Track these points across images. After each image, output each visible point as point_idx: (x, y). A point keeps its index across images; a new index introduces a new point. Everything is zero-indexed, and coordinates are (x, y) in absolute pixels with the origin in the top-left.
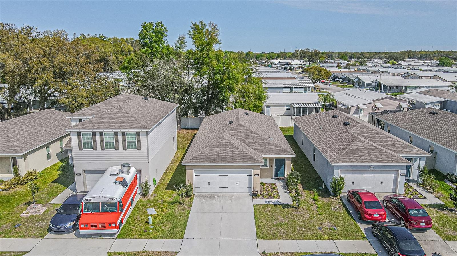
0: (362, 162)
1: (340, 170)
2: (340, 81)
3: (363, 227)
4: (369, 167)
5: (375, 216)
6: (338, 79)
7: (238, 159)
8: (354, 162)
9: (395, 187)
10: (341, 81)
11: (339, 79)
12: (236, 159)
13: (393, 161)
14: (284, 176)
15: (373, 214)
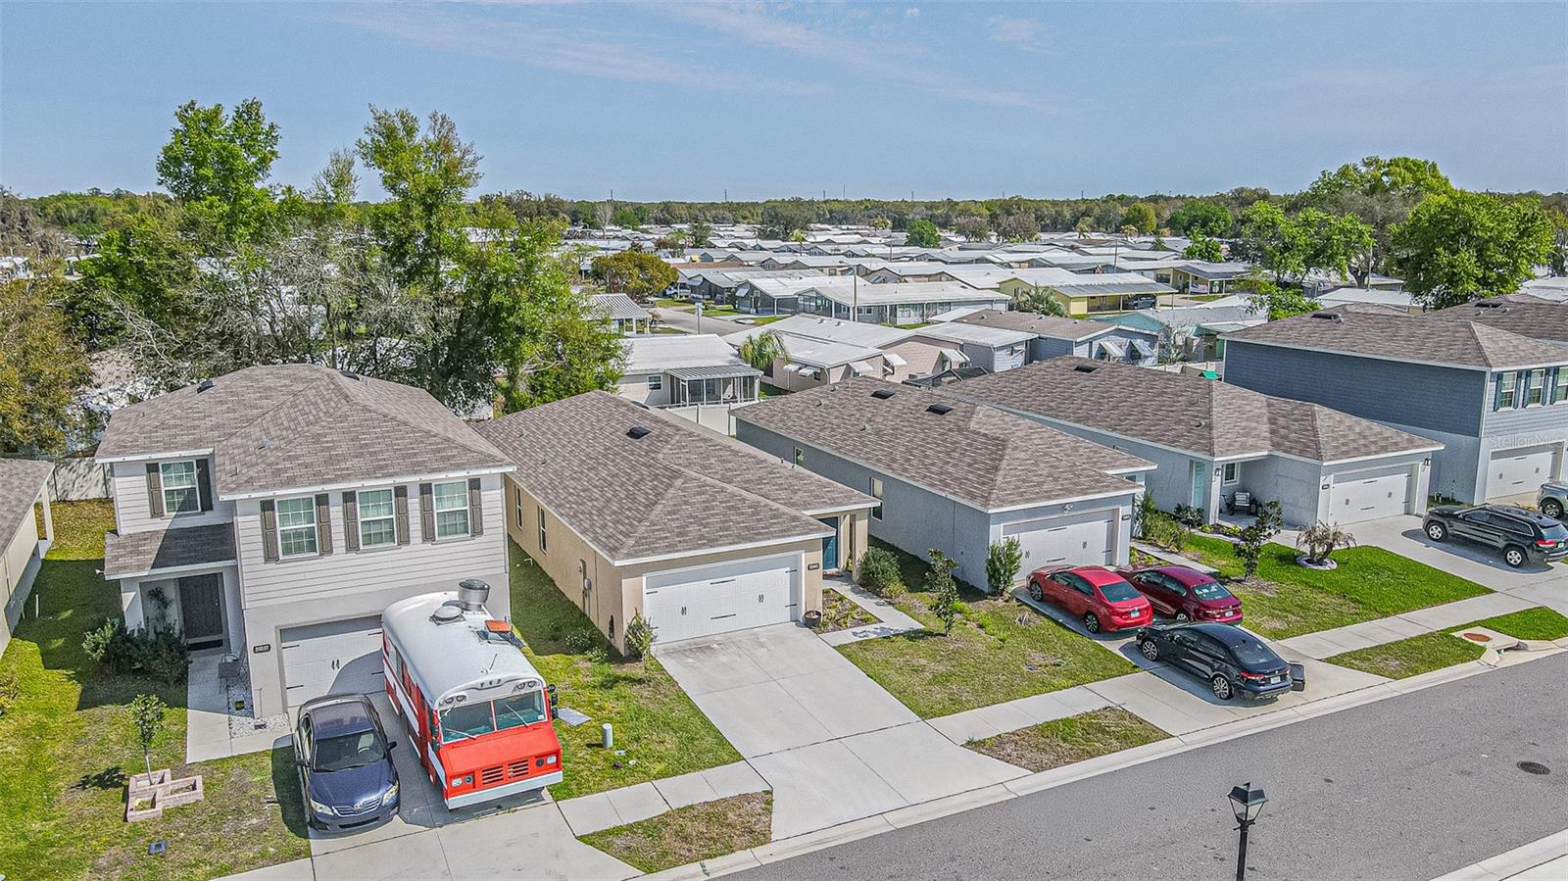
0: (1049, 498)
1: (1002, 525)
2: (681, 297)
3: (1114, 647)
4: (1063, 507)
5: (1133, 615)
6: (676, 288)
7: (763, 528)
8: (1033, 500)
9: (1111, 551)
10: (686, 296)
11: (678, 291)
12: (758, 529)
13: (1108, 486)
14: (836, 567)
15: (1129, 613)
